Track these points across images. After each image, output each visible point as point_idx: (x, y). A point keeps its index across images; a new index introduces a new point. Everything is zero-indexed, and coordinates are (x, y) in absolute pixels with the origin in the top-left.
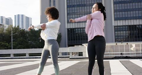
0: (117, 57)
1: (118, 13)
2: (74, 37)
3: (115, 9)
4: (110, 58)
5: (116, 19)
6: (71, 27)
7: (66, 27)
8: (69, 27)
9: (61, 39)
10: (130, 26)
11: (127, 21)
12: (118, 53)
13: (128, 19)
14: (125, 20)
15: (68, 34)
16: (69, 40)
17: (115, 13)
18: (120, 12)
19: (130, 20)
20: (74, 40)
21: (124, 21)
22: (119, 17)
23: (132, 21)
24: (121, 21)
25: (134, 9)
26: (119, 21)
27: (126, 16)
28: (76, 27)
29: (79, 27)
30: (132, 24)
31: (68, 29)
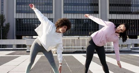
0: (78, 51)
1: (67, 6)
2: (22, 28)
3: (65, 2)
4: (71, 52)
5: (65, 12)
6: (20, 17)
7: (15, 17)
8: (18, 17)
9: (9, 29)
10: (78, 19)
11: (75, 15)
12: (80, 47)
13: (76, 13)
14: (74, 13)
15: (17, 24)
16: (17, 31)
17: (65, 6)
18: (69, 5)
19: (78, 14)
20: (22, 31)
21: (73, 15)
22: (68, 10)
23: (80, 15)
24: (70, 14)
25: (83, 4)
26: (68, 14)
27: (75, 10)
28: (25, 17)
29: (28, 17)
30: (80, 18)
31: (16, 19)
